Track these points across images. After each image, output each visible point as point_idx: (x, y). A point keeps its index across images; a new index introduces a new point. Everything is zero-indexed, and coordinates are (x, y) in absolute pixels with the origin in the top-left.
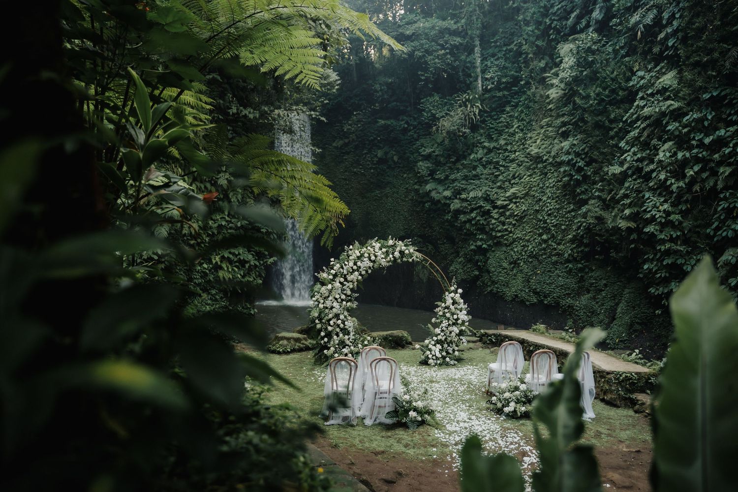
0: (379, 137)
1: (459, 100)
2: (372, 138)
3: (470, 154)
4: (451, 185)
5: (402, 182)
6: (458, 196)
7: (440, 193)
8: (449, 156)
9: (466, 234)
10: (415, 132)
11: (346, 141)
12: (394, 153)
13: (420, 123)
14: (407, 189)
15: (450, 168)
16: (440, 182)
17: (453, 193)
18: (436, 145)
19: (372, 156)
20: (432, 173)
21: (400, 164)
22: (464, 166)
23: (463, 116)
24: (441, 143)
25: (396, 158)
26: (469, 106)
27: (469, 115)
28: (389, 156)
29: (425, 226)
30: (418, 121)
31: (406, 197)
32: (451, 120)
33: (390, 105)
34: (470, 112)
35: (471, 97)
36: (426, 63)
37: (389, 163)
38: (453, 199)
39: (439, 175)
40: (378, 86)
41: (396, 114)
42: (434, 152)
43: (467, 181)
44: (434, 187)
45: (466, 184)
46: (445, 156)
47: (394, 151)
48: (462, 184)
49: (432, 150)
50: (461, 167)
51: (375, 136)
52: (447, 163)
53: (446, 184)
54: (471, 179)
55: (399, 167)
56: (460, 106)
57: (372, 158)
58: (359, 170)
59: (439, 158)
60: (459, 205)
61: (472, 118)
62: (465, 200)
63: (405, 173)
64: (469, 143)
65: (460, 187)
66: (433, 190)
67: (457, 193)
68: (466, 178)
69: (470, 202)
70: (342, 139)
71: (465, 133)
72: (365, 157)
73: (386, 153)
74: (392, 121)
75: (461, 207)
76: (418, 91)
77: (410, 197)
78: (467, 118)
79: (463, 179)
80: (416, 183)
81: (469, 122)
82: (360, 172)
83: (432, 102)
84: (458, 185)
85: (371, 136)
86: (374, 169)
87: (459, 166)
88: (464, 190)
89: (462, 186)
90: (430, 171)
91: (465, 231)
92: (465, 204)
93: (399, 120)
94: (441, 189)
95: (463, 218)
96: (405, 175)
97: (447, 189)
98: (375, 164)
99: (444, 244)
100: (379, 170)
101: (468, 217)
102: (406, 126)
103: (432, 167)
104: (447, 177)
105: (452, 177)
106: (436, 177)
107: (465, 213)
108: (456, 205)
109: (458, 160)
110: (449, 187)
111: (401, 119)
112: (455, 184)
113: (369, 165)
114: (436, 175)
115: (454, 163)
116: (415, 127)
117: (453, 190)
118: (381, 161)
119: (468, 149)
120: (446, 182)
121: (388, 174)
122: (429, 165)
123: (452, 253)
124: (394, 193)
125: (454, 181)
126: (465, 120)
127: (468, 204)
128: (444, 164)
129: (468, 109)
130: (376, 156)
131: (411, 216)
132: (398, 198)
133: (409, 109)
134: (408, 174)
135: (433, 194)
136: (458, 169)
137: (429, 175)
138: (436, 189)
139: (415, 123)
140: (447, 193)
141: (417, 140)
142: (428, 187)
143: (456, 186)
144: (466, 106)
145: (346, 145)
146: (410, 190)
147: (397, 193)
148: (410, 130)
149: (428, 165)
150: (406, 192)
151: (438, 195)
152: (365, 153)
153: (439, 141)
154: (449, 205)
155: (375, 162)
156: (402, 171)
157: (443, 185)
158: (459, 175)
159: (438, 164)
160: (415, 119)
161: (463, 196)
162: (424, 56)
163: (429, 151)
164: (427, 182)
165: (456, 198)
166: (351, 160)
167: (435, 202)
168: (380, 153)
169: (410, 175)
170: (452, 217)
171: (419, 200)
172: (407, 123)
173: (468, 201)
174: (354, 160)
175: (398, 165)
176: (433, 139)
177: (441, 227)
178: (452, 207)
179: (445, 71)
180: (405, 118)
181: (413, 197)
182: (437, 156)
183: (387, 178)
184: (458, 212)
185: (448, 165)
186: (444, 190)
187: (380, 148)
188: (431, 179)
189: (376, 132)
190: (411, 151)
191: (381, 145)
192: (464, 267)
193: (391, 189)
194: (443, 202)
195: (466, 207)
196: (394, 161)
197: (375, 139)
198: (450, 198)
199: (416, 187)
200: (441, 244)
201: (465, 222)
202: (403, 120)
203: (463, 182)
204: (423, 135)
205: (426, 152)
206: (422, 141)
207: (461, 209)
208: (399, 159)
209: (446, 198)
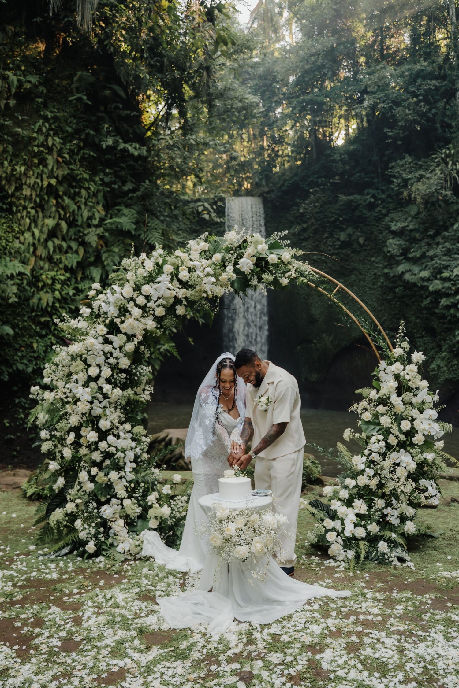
0: (341, 216)
1: (436, 158)
2: (333, 219)
3: (453, 225)
4: (429, 264)
5: (369, 267)
6: (438, 276)
7: (415, 275)
8: (426, 230)
9: (450, 322)
10: (384, 207)
11: (305, 226)
12: (359, 234)
13: (389, 196)
14: (375, 274)
15: (429, 244)
16: (415, 261)
17: (432, 273)
18: (410, 219)
19: (334, 240)
20: (405, 252)
21: (367, 246)
22: (446, 239)
23: (442, 175)
24: (415, 215)
25: (361, 240)
26: (450, 163)
27: (450, 174)
28: (353, 238)
29: (398, 316)
30: (387, 193)
31: (374, 284)
32: (427, 182)
33: (352, 179)
34: (452, 170)
35: (452, 152)
36: (394, 116)
37: (354, 247)
38: (432, 280)
39: (415, 253)
40: (338, 155)
41: (360, 188)
42: (408, 226)
43: (450, 256)
44: (408, 268)
45: (449, 260)
46: (422, 230)
47: (360, 232)
48: (444, 260)
49: (406, 224)
50: (441, 240)
51: (336, 217)
52: (423, 238)
53: (423, 263)
54: (456, 253)
55: (365, 250)
56: (438, 165)
57: (334, 242)
58: (319, 257)
59: (413, 234)
60: (440, 287)
61: (454, 177)
62: (448, 279)
63: (372, 256)
64: (452, 210)
65: (441, 264)
66: (407, 271)
67: (437, 272)
68: (448, 253)
69: (454, 281)
70: (300, 224)
71: (446, 196)
72: (326, 242)
73: (350, 235)
74: (355, 196)
75: (443, 288)
76: (385, 159)
77: (379, 284)
78: (448, 178)
79: (445, 255)
80: (386, 267)
81: (451, 184)
82: (320, 259)
83: (403, 165)
84: (439, 262)
85: (332, 217)
86: (336, 254)
87: (439, 239)
88: (446, 267)
89: (443, 263)
90: (403, 249)
91: (449, 318)
92: (447, 284)
93: (363, 194)
94: (416, 269)
95: (444, 302)
96: (373, 259)
97: (424, 269)
98: (337, 249)
99: (422, 337)
100: (342, 256)
101: (452, 300)
102: (372, 200)
103: (405, 244)
104: (423, 256)
105: (431, 253)
106: (411, 256)
107: (447, 295)
108: (436, 285)
109: (437, 234)
110: (426, 266)
111: (366, 192)
112: (434, 262)
113: (330, 250)
114: (411, 253)
115: (433, 237)
116: (383, 201)
117: (431, 270)
118: (346, 244)
119: (450, 218)
120: (424, 261)
121: (353, 258)
122: (402, 242)
123: (433, 348)
124: (360, 280)
125: (432, 258)
126: (446, 181)
127: (452, 284)
128: (421, 240)
129: (449, 166)
130: (338, 239)
131: (381, 306)
132: (365, 286)
133: (376, 180)
134: (376, 258)
135: (407, 277)
136: (438, 244)
137: (401, 255)
138: (410, 270)
139: (384, 196)
140: (425, 274)
141: (386, 215)
142: (401, 268)
143: (436, 263)
144: (447, 164)
145: (304, 230)
146: (379, 276)
147: (364, 280)
148: (378, 205)
149: (400, 242)
150: (375, 279)
151: (413, 277)
152: (327, 238)
153: (413, 213)
154: (428, 287)
155: (337, 247)
156: (369, 254)
157: (419, 265)
158: (438, 250)
159: (413, 241)
160: (383, 192)
161: (446, 274)
162: (391, 108)
163: (401, 226)
164: (398, 263)
165: (436, 279)
166: (309, 246)
167: (410, 286)
168: (343, 236)
169: (379, 258)
170: (431, 302)
171: (390, 285)
172: (373, 196)
173: (452, 280)
174: (313, 246)
175: (365, 248)
176: (406, 212)
177: (418, 317)
178: (431, 288)
179: (419, 123)
180: (371, 191)
181: (383, 283)
182: (411, 231)
183: (352, 263)
184: (438, 295)
185: (426, 240)
186: (421, 271)
187: (343, 230)
188: (404, 259)
189: (338, 212)
190: (380, 230)
191: (344, 226)
192: (449, 363)
193: (356, 276)
194: (419, 285)
195: (449, 288)
196: (359, 243)
197: (337, 219)
198: (428, 280)
199: (386, 271)
200: (418, 338)
201: (448, 307)
202: (368, 194)
203: (445, 258)
204: (394, 209)
205: (397, 227)
206: (392, 215)
207: (444, 290)
208: (365, 241)
209: (423, 279)
